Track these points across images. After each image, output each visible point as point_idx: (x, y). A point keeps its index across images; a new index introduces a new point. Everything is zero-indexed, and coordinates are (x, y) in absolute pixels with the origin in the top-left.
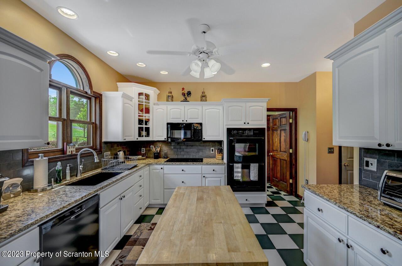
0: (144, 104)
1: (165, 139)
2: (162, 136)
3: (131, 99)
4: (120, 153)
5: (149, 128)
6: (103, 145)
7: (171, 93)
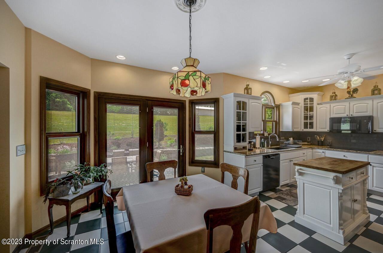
0: (309, 105)
1: (328, 130)
2: (325, 128)
3: (298, 104)
4: (290, 139)
5: (313, 122)
6: (280, 133)
7: (335, 93)
